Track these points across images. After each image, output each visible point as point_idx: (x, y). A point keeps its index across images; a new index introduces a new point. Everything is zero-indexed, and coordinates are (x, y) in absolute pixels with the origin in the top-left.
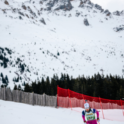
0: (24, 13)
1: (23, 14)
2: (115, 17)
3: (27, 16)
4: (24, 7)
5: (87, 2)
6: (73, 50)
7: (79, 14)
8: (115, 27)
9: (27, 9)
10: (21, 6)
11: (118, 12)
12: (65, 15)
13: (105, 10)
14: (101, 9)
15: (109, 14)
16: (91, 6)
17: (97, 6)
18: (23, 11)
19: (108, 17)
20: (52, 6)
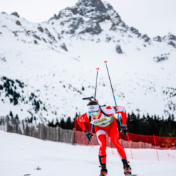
0: (40, 37)
1: (39, 38)
2: (156, 43)
3: (44, 40)
4: (41, 29)
5: (121, 24)
6: (102, 84)
7: (110, 39)
8: (156, 56)
9: (45, 31)
10: (37, 27)
11: (159, 37)
12: (93, 40)
13: (142, 35)
14: (138, 33)
15: (148, 40)
16: (125, 29)
17: (132, 29)
18: (39, 33)
19: (147, 43)
20: (76, 28)
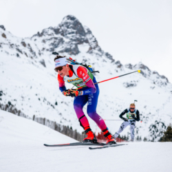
0: (23, 51)
1: (21, 52)
3: (26, 54)
4: (24, 44)
5: (97, 48)
7: (86, 61)
8: (126, 81)
9: (27, 46)
10: (20, 42)
11: (130, 65)
13: (116, 61)
14: (112, 59)
15: (120, 66)
16: (101, 54)
17: (107, 54)
18: (21, 47)
19: (119, 69)
20: (56, 47)
